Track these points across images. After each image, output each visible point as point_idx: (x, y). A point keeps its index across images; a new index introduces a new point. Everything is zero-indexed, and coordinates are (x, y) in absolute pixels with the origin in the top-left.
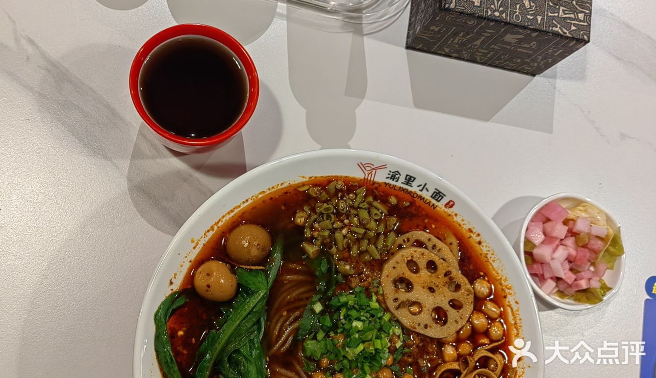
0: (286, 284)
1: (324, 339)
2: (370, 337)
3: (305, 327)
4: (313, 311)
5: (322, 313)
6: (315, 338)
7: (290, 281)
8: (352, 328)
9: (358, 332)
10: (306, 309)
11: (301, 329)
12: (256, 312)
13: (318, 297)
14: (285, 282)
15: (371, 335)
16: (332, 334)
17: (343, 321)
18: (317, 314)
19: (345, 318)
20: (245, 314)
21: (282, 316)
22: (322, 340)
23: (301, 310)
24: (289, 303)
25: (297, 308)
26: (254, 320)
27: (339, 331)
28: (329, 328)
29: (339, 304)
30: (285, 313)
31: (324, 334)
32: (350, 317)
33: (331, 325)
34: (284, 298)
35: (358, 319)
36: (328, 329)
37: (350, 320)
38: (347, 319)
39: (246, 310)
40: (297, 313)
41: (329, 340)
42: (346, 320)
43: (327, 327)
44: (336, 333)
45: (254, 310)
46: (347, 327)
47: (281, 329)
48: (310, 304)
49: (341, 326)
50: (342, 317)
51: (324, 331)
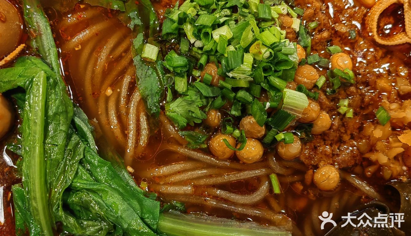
0: (80, 51)
1: (190, 88)
2: (250, 37)
3: (151, 90)
4: (146, 61)
5: (162, 54)
6: (176, 95)
7: (83, 44)
8: (217, 44)
9: (229, 43)
10: (135, 66)
11: (148, 96)
12: (56, 114)
13: (140, 37)
14: (77, 49)
15: (251, 32)
16: (197, 73)
17: (198, 44)
18: (156, 61)
19: (198, 37)
20: (38, 129)
21: (107, 99)
22: (188, 89)
23: (130, 71)
24: (105, 74)
25: (123, 73)
26: (63, 128)
27: (203, 60)
28: (185, 66)
29: (176, 25)
30: (109, 92)
31: (185, 80)
32: (204, 31)
33: (185, 59)
34: (93, 72)
35: (217, 25)
36: (185, 70)
37: (207, 34)
38: (202, 36)
39: (35, 122)
40: (127, 80)
41: (197, 84)
42: (200, 40)
43: (182, 67)
44: (201, 68)
45: (51, 113)
46: (208, 46)
47: (119, 117)
48: (137, 55)
49: (200, 52)
50: (192, 40)
51: (180, 75)
